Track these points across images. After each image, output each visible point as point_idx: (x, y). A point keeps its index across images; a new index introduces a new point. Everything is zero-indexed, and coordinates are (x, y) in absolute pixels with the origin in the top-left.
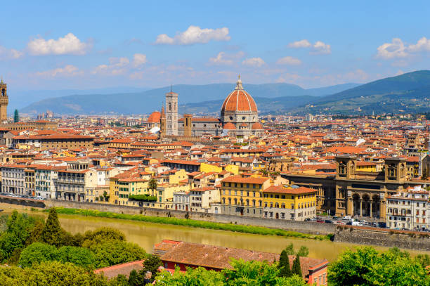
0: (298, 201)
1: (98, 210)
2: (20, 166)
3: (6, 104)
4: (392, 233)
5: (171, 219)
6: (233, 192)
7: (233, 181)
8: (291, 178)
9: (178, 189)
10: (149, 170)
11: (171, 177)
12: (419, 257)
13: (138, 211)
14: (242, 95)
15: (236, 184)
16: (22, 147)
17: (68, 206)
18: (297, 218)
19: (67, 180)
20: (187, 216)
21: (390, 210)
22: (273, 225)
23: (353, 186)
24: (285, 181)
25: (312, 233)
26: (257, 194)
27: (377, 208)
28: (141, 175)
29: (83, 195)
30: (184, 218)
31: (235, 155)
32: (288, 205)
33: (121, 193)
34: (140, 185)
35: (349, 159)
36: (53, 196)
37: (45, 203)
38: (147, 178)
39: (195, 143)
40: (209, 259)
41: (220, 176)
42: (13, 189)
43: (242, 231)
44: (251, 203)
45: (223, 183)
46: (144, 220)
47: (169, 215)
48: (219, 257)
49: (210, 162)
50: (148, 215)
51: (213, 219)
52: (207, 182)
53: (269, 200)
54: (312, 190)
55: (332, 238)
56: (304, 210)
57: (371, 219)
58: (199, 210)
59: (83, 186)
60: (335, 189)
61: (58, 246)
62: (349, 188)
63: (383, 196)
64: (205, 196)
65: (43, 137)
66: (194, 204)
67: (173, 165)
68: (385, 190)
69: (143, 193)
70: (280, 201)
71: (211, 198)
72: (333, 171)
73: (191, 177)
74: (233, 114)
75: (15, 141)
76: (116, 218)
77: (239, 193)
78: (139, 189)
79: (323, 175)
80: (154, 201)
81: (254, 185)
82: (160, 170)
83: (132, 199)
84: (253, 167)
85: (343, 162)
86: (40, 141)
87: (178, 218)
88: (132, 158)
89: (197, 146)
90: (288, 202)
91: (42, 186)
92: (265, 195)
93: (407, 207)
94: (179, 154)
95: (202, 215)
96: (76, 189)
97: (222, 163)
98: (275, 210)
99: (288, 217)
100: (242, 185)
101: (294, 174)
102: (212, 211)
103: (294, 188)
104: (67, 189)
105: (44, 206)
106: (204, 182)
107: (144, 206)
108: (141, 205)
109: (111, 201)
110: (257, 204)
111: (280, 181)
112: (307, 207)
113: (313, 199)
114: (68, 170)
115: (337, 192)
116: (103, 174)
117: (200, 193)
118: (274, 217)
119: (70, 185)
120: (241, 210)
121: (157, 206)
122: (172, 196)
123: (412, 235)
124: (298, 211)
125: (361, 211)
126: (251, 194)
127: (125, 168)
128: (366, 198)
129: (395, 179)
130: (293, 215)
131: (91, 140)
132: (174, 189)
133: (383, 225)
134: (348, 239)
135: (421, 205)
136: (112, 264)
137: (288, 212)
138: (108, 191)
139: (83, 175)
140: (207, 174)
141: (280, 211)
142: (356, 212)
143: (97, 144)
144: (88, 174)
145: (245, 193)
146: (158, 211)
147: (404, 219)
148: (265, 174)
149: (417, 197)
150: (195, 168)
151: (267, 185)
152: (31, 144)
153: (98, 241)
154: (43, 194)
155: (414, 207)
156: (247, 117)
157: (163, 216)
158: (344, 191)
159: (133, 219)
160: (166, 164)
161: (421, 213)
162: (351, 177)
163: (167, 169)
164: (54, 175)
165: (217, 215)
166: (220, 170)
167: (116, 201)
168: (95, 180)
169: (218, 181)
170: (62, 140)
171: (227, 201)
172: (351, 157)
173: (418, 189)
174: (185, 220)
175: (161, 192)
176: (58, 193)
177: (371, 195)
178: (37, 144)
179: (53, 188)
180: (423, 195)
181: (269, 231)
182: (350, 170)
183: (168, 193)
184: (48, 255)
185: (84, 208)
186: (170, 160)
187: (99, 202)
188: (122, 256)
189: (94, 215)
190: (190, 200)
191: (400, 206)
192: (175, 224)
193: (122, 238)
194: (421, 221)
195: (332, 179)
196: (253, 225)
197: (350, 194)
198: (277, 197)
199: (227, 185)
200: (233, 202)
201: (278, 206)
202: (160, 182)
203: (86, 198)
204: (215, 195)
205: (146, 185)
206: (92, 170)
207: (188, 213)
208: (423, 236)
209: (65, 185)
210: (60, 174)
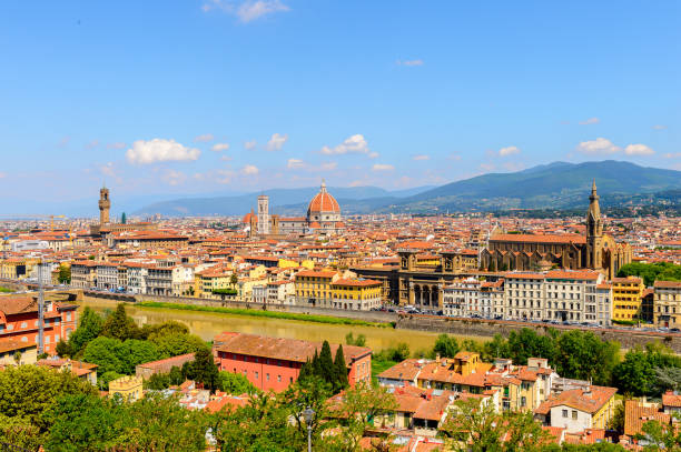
0: (365, 293)
1: (184, 303)
2: (114, 264)
3: (108, 207)
4: (447, 320)
5: (250, 310)
6: (305, 285)
7: (306, 275)
8: (359, 272)
9: (256, 283)
10: (232, 266)
11: (251, 272)
12: (466, 342)
13: (220, 304)
14: (326, 197)
15: (308, 278)
16: (122, 246)
17: (156, 300)
18: (363, 308)
19: (156, 277)
20: (264, 308)
21: (446, 299)
22: (342, 314)
23: (414, 278)
24: (354, 275)
25: (375, 321)
26: (328, 287)
27: (435, 298)
28: (224, 271)
29: (170, 290)
30: (261, 310)
31: (315, 251)
32: (355, 297)
33: (205, 287)
34: (222, 280)
35: (410, 254)
36: (144, 291)
37: (136, 297)
38: (229, 273)
39: (280, 241)
40: (263, 349)
41: (296, 270)
42: (107, 285)
43: (313, 321)
44: (322, 295)
45: (297, 277)
46: (226, 312)
47: (248, 306)
48: (272, 347)
49: (290, 258)
50: (229, 307)
51: (288, 310)
52: (283, 276)
53: (338, 292)
54: (378, 282)
55: (394, 325)
56: (370, 301)
57: (431, 307)
58: (276, 302)
59: (170, 281)
60: (398, 281)
61: (124, 339)
62: (411, 279)
63: (441, 286)
64: (281, 290)
65: (142, 237)
66: (270, 297)
67: (253, 261)
68: (443, 280)
69: (225, 287)
70: (348, 293)
71: (286, 291)
72: (397, 264)
73: (269, 272)
74: (318, 214)
75: (116, 241)
76: (200, 310)
77: (311, 285)
78: (222, 283)
79: (389, 268)
80: (235, 294)
81: (325, 278)
82: (242, 266)
83: (215, 293)
84: (328, 262)
85: (405, 256)
86: (138, 241)
87: (257, 309)
88: (219, 255)
89: (282, 244)
90: (355, 293)
91: (134, 282)
92: (335, 287)
93: (461, 296)
94: (263, 250)
95: (278, 306)
96: (165, 285)
97: (300, 259)
98: (343, 301)
99: (355, 307)
100: (314, 278)
101: (362, 268)
102: (287, 302)
103: (361, 281)
104: (156, 284)
105: (134, 300)
106: (281, 276)
107: (226, 299)
108: (223, 298)
109: (196, 295)
110: (328, 295)
111: (348, 275)
112: (373, 297)
113: (379, 290)
114: (158, 267)
115: (401, 283)
116: (190, 269)
117: (277, 286)
118: (343, 307)
119: (158, 281)
120: (313, 301)
121: (237, 298)
122: (251, 289)
123: (465, 321)
124: (364, 302)
125: (422, 300)
126: (322, 286)
127: (211, 265)
128: (426, 288)
129: (451, 271)
130: (359, 305)
131: (187, 239)
132: (253, 283)
133: (440, 313)
134: (408, 326)
135: (474, 294)
136: (173, 355)
137: (355, 302)
138: (193, 286)
139: (171, 272)
140: (284, 269)
141: (348, 301)
142: (418, 301)
143: (191, 243)
144: (175, 270)
145: (316, 286)
146: (238, 303)
147: (458, 307)
148: (335, 268)
149: (470, 287)
150: (275, 263)
151: (336, 278)
152: (130, 243)
153: (163, 334)
154: (135, 289)
155: (467, 296)
156: (331, 216)
157: (243, 308)
158: (406, 283)
159: (216, 311)
160: (248, 260)
161: (473, 301)
162: (412, 270)
163: (247, 264)
164: (144, 272)
165: (291, 306)
166: (296, 265)
167: (201, 295)
168: (182, 276)
169: (293, 274)
170: (160, 240)
171: (301, 294)
172: (413, 251)
173: (471, 279)
174: (262, 311)
175: (241, 287)
176: (149, 288)
177: (430, 286)
178: (136, 244)
179: (143, 284)
180: (475, 285)
181: (338, 320)
182: (411, 263)
183: (248, 287)
184: (112, 348)
185: (172, 302)
186: (253, 257)
187: (186, 296)
188: (183, 348)
189: (181, 309)
190: (268, 293)
191: (455, 296)
192: (254, 315)
193: (186, 331)
194: (474, 308)
195: (395, 271)
196: (323, 315)
197: (412, 284)
198: (345, 289)
199: (300, 279)
200: (306, 294)
201: (346, 297)
202: (241, 277)
203: (174, 292)
204: (291, 288)
205: (228, 280)
206: (179, 267)
207: (265, 305)
208: (474, 323)
209: (154, 280)
210: (150, 271)
